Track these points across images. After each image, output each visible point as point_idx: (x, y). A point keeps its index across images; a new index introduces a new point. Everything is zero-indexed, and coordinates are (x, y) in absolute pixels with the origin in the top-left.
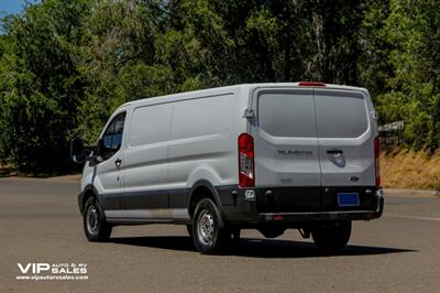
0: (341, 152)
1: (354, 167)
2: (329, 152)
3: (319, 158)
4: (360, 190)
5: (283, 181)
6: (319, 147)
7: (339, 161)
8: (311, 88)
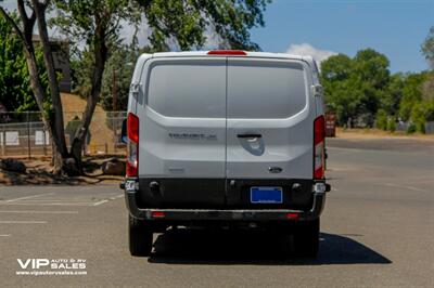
0: (259, 136)
1: (276, 155)
2: (239, 136)
3: (226, 144)
4: (286, 184)
5: (172, 170)
6: (227, 131)
7: (256, 147)
8: (223, 58)
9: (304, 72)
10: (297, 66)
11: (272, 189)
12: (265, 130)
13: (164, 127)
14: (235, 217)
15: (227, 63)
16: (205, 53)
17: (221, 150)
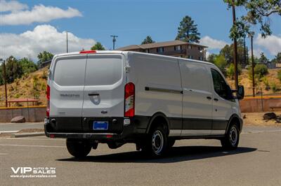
0: (98, 95)
1: (105, 104)
2: (90, 95)
3: (84, 99)
4: (110, 119)
5: (60, 113)
6: (84, 92)
7: (96, 101)
8: (85, 55)
9: (122, 60)
10: (119, 57)
11: (103, 122)
12: (101, 91)
13: (58, 91)
14: (84, 137)
15: (87, 57)
16: (78, 53)
17: (81, 102)
